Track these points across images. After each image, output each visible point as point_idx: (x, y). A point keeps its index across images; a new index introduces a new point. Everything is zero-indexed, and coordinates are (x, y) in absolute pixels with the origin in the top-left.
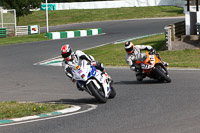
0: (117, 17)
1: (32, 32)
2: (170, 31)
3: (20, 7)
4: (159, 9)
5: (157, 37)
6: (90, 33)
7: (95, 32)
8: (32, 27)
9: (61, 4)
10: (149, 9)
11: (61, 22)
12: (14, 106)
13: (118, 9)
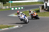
0: (27, 4)
1: (7, 8)
2: (40, 8)
3: (4, 2)
4: (38, 2)
5: (37, 9)
6: (21, 8)
7: (22, 8)
8: (7, 7)
9: (14, 1)
10: (35, 2)
11: (14, 6)
12: (2, 26)
13: (28, 2)
